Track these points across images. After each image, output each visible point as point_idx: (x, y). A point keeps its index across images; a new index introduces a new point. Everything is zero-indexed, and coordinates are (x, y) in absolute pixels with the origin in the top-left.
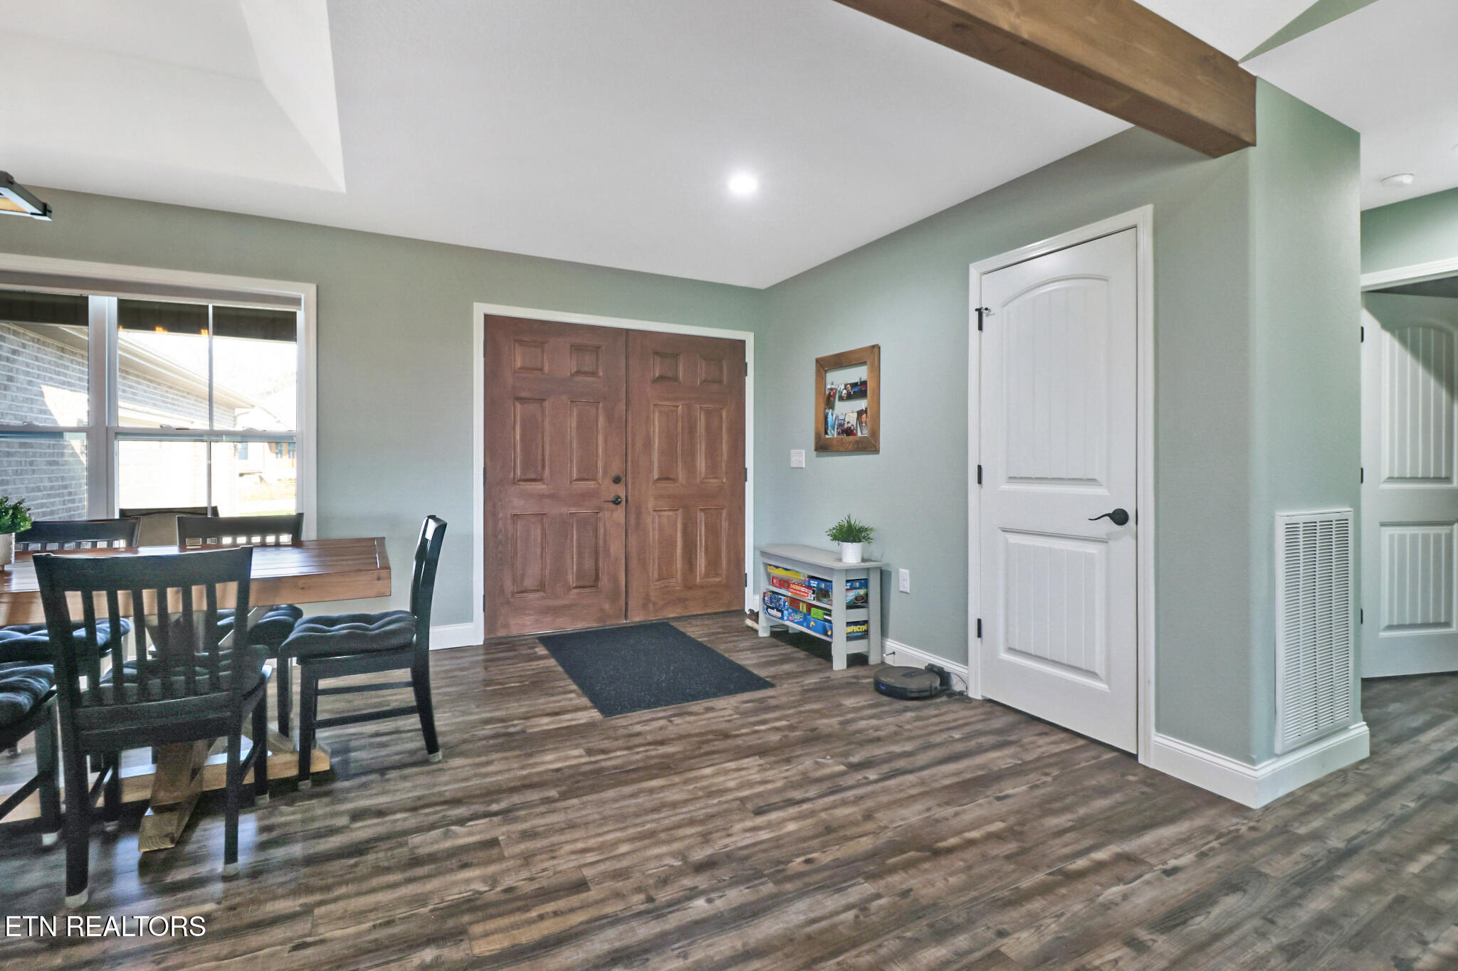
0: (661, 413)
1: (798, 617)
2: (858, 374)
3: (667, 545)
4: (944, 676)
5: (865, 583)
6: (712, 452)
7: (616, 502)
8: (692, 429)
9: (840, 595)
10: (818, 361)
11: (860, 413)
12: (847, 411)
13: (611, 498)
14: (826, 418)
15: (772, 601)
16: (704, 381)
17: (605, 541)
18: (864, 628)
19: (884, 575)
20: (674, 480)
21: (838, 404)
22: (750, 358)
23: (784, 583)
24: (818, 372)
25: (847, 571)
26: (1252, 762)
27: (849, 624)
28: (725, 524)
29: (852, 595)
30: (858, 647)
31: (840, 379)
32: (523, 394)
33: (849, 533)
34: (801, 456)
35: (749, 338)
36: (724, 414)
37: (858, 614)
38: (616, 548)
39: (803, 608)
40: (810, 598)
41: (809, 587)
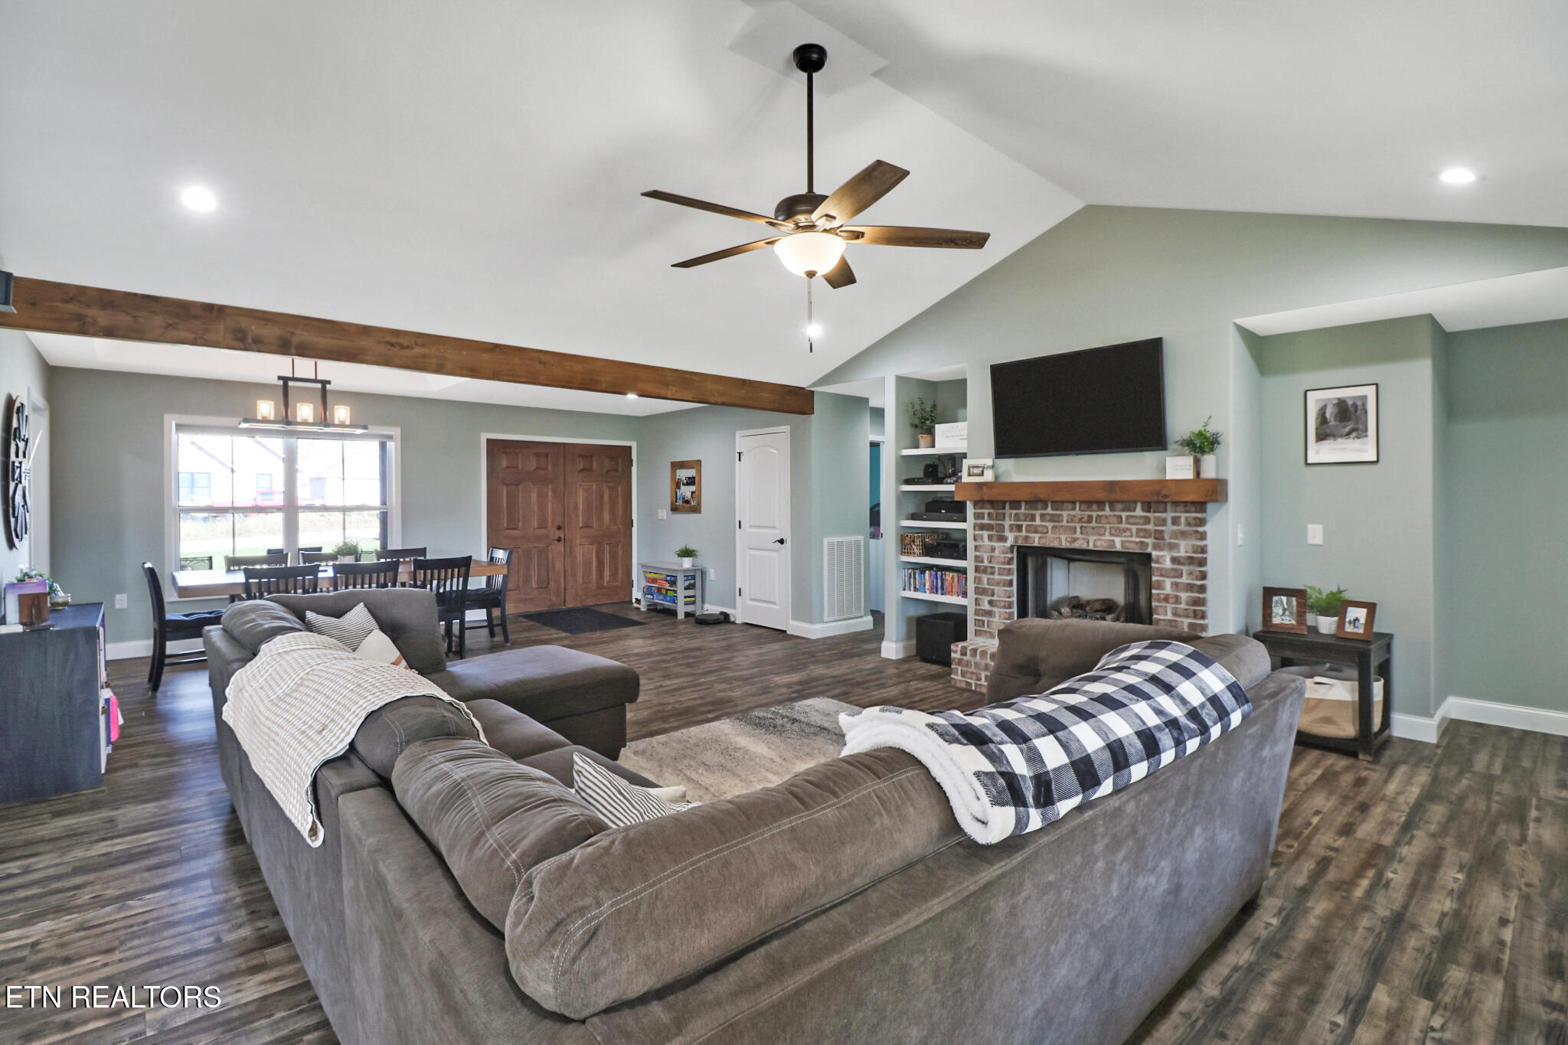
0: (584, 489)
1: (662, 597)
2: (691, 473)
3: (588, 564)
4: (726, 616)
5: (694, 577)
6: (613, 510)
7: (559, 540)
8: (601, 497)
9: (681, 584)
10: (672, 463)
11: (693, 493)
12: (686, 491)
13: (556, 537)
14: (676, 493)
15: (648, 591)
16: (608, 471)
17: (553, 562)
18: (693, 599)
19: (703, 573)
20: (591, 527)
21: (682, 487)
22: (634, 457)
23: (654, 581)
24: (672, 468)
25: (685, 571)
26: (811, 622)
27: (686, 597)
28: (620, 552)
29: (687, 583)
30: (690, 609)
31: (683, 474)
32: (508, 482)
33: (686, 553)
34: (664, 513)
35: (634, 445)
36: (620, 489)
37: (690, 593)
38: (559, 566)
39: (664, 592)
40: (667, 586)
41: (666, 581)
